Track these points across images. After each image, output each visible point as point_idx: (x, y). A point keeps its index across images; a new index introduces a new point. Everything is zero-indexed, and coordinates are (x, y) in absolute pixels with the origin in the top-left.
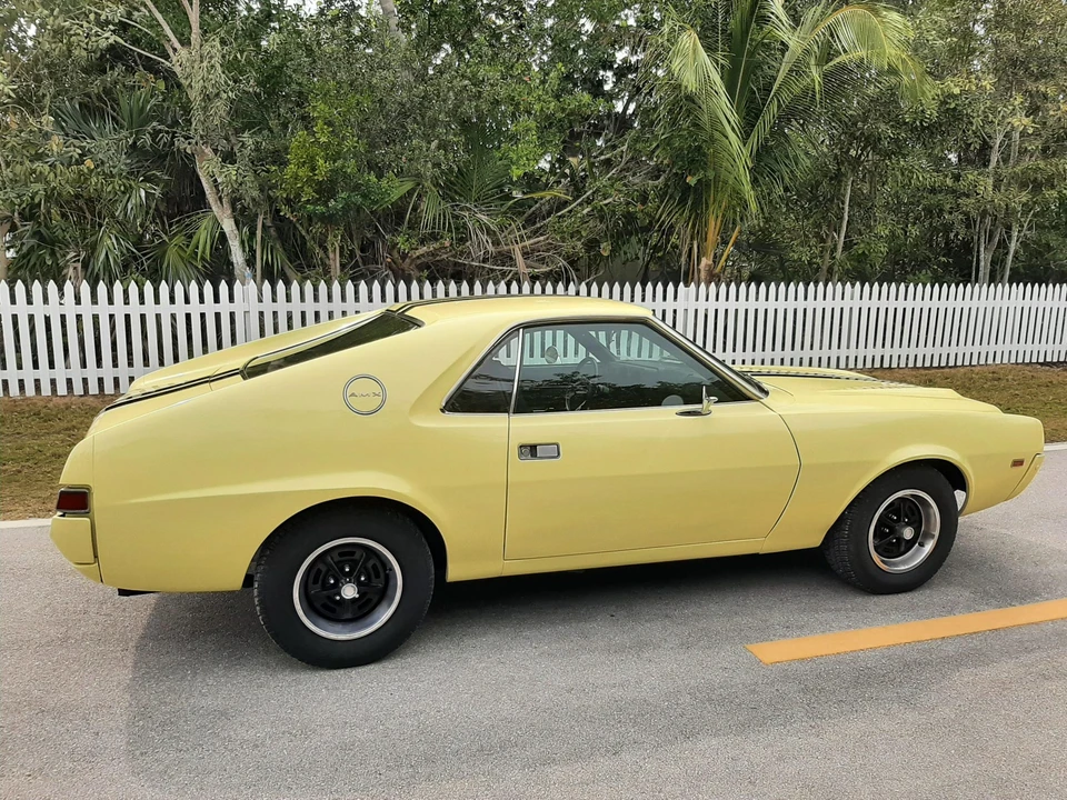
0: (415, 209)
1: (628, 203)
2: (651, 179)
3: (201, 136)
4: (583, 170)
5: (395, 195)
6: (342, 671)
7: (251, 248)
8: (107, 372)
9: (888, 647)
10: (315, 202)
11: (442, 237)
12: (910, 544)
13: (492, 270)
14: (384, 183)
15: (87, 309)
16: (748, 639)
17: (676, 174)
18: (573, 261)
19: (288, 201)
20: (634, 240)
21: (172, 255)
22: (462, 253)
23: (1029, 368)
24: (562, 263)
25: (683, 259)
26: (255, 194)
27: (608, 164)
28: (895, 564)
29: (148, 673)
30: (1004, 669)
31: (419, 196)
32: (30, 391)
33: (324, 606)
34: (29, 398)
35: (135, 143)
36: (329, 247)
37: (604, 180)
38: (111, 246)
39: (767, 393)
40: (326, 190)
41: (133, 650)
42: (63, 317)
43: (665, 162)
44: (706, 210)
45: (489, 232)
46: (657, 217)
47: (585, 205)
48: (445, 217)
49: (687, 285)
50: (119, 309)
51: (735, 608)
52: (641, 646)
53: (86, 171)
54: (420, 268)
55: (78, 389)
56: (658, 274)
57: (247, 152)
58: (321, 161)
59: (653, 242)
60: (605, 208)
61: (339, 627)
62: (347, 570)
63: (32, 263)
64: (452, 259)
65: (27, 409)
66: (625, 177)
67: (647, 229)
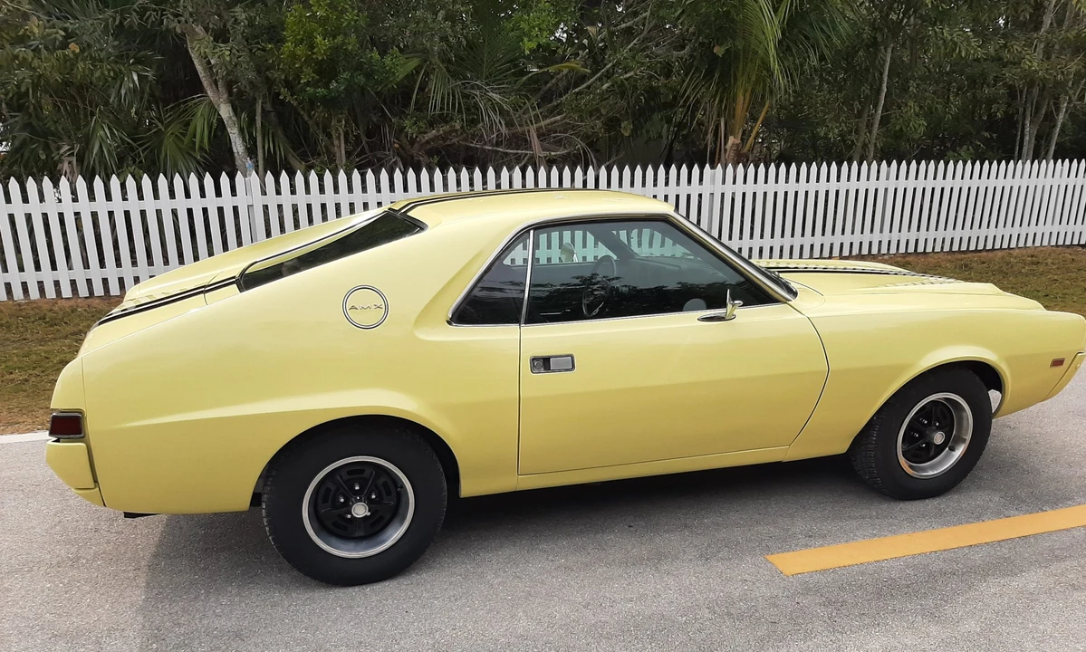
0: (422, 89)
1: (651, 77)
2: (676, 49)
3: (191, 15)
4: (602, 40)
5: (401, 74)
6: (357, 589)
7: (251, 135)
8: (111, 272)
9: (914, 557)
10: (315, 84)
11: (452, 119)
12: (940, 449)
13: (507, 154)
14: (388, 60)
15: (85, 206)
16: (768, 550)
17: (702, 44)
18: (592, 143)
19: (288, 84)
20: (657, 117)
21: (169, 146)
22: (473, 137)
23: (1068, 251)
24: (580, 144)
25: (710, 137)
26: (251, 75)
27: (629, 32)
28: (924, 470)
29: (161, 593)
30: (1032, 579)
31: (427, 74)
32: (34, 294)
33: (335, 524)
34: (34, 302)
35: (121, 22)
36: (333, 133)
37: (625, 52)
38: (104, 136)
39: (795, 294)
40: (326, 71)
41: (146, 569)
42: (61, 215)
43: (691, 30)
44: (735, 83)
45: (502, 112)
46: (682, 91)
47: (605, 79)
48: (454, 96)
49: (713, 167)
50: (118, 206)
51: (757, 516)
52: (659, 558)
53: (71, 55)
54: (430, 153)
55: (83, 292)
56: (684, 153)
57: (240, 28)
58: (319, 38)
59: (677, 118)
60: (626, 83)
61: (351, 545)
62: (357, 488)
63: (25, 158)
64: (463, 143)
65: (32, 312)
66: (647, 47)
67: (672, 105)
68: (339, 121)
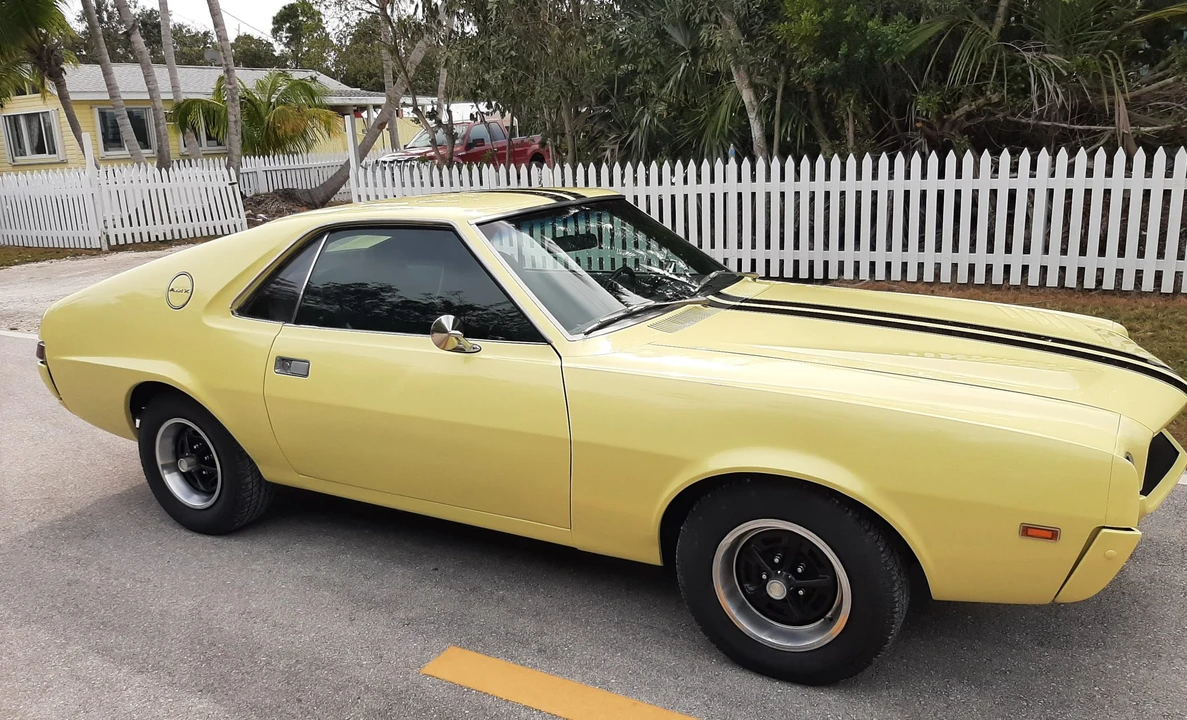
11: (987, 91)
22: (1020, 110)
62: (195, 447)
68: (848, 101)
